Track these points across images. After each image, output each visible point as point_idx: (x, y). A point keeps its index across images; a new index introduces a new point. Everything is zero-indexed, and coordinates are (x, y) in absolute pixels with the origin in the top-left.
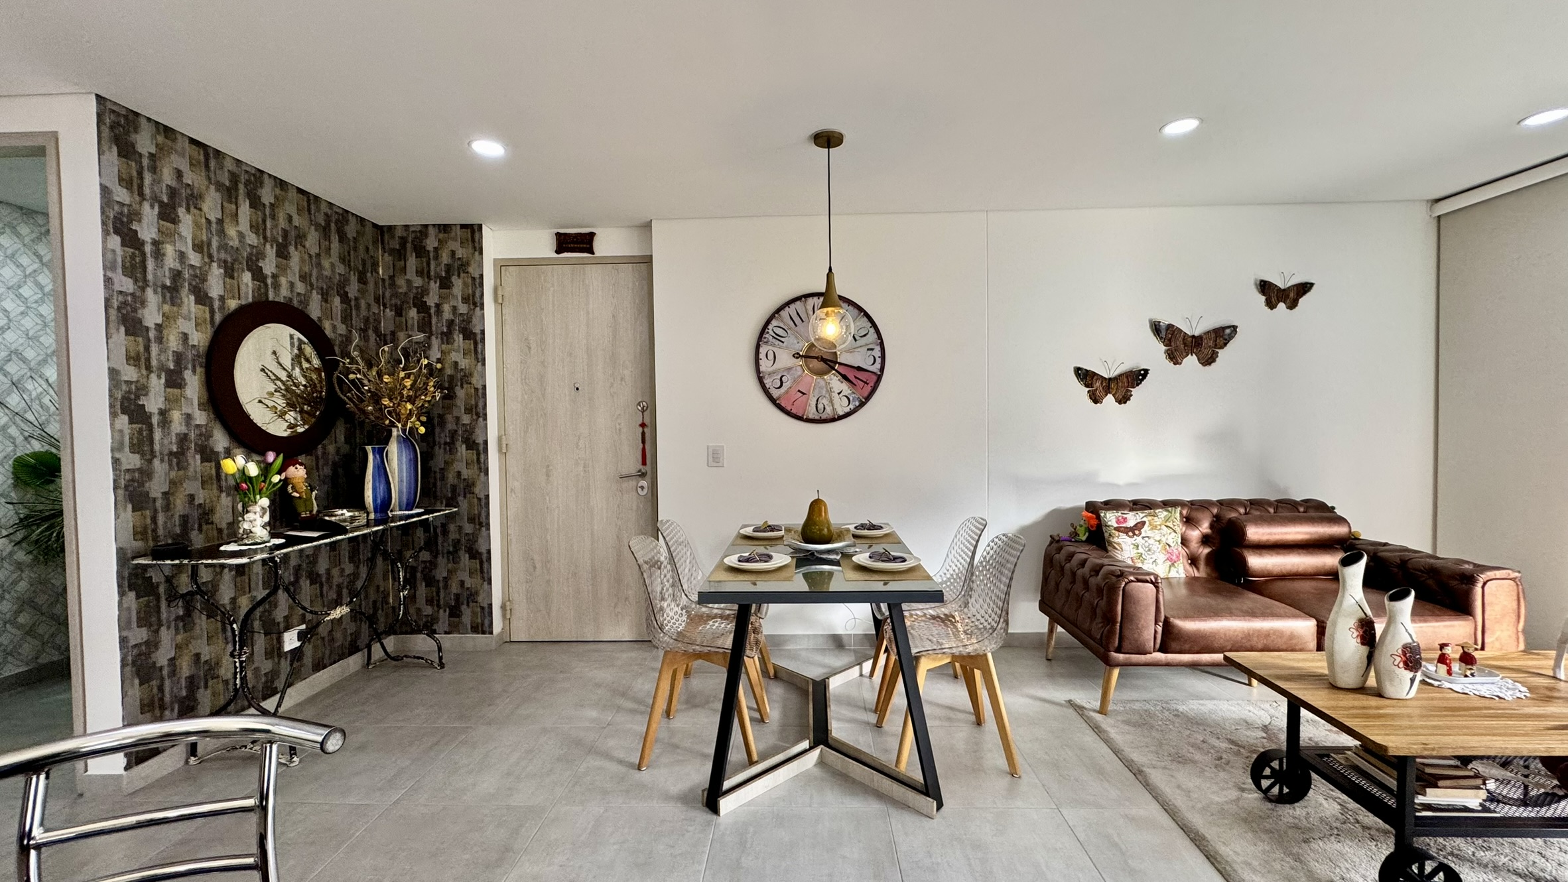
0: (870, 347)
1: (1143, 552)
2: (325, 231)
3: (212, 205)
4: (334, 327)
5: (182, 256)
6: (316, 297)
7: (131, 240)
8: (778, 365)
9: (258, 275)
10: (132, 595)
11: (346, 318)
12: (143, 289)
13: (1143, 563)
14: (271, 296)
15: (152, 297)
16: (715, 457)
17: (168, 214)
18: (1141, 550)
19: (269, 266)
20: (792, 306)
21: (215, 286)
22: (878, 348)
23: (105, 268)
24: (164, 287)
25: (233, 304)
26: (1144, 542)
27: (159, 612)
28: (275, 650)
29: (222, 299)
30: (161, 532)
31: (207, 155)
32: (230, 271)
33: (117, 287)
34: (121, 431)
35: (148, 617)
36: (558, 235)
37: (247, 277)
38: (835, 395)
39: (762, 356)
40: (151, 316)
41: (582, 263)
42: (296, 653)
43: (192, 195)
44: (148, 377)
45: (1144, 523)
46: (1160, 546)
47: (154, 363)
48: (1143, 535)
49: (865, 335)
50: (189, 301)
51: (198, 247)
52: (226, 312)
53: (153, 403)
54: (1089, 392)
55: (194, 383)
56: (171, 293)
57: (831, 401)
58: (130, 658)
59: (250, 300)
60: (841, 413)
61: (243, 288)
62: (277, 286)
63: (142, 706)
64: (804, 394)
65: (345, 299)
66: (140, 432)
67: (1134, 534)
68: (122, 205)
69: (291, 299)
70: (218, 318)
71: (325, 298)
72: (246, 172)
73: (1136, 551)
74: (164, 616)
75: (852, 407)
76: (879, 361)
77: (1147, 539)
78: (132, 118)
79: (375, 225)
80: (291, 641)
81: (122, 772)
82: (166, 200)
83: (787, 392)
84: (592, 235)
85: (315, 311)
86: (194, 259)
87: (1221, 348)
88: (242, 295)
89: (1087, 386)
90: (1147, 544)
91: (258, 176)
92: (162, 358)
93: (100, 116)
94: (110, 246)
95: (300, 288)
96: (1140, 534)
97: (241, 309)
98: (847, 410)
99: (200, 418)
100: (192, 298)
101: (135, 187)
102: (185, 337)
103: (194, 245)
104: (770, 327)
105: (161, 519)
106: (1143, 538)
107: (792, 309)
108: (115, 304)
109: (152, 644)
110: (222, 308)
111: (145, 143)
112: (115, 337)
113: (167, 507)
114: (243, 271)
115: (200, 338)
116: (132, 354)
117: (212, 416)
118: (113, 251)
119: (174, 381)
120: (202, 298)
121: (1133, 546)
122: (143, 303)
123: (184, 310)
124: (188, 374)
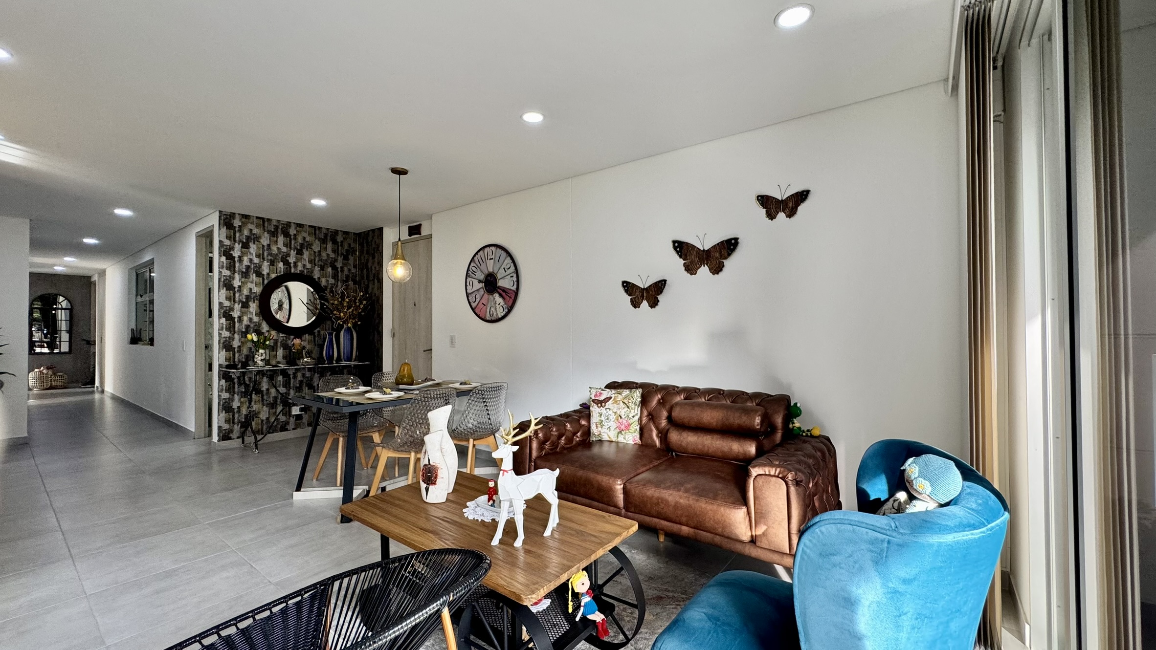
0: (511, 275)
1: (604, 420)
2: (323, 241)
3: (265, 240)
4: (327, 281)
5: (251, 260)
6: (317, 269)
7: (230, 257)
8: (474, 289)
9: (286, 263)
10: (224, 381)
11: (335, 276)
12: (234, 274)
13: (602, 428)
14: (293, 270)
15: (237, 276)
16: (452, 341)
17: (245, 246)
18: (603, 418)
19: (292, 260)
20: (479, 254)
21: (265, 270)
22: (515, 276)
23: (219, 268)
24: (243, 272)
25: (273, 276)
26: (605, 412)
27: (234, 388)
28: (288, 413)
29: (268, 274)
30: (236, 360)
31: (263, 222)
32: (272, 263)
33: (223, 274)
34: (222, 324)
35: (230, 390)
36: (410, 227)
37: (281, 265)
38: (497, 305)
39: (468, 284)
40: (236, 283)
41: (417, 240)
42: (298, 417)
43: (257, 237)
44: (234, 305)
45: (611, 398)
46: (615, 417)
47: (237, 299)
48: (607, 407)
49: (509, 268)
50: (253, 277)
51: (258, 256)
52: (270, 279)
53: (236, 314)
54: (631, 299)
55: (254, 307)
56: (245, 274)
57: (496, 309)
58: (222, 403)
59: (282, 273)
60: (500, 317)
61: (279, 269)
62: (296, 265)
63: (225, 421)
64: (485, 305)
65: (334, 268)
66: (230, 324)
67: (601, 406)
68: (227, 245)
69: (303, 271)
70: (266, 282)
71: (322, 268)
72: (282, 224)
73: (599, 418)
74: (236, 390)
75: (504, 312)
76: (516, 283)
77: (608, 410)
78: (232, 215)
79: (354, 233)
80: (295, 411)
81: (216, 441)
82: (244, 241)
83: (478, 305)
84: (420, 225)
85: (316, 275)
86: (256, 260)
87: (726, 258)
88: (278, 271)
89: (629, 295)
90: (607, 414)
91: (289, 224)
92: (241, 298)
93: (220, 217)
94: (222, 260)
95: (309, 266)
96: (605, 406)
97: (277, 277)
98: (502, 314)
99: (256, 319)
100: (254, 275)
101: (232, 239)
102: (251, 289)
103: (256, 256)
104: (470, 267)
105: (237, 355)
106: (606, 409)
107: (478, 256)
108: (222, 280)
109: (231, 400)
110: (268, 278)
111: (237, 223)
112: (222, 291)
113: (239, 351)
114: (279, 262)
115: (257, 290)
116: (228, 297)
117: (261, 318)
118: (223, 262)
119: (245, 305)
120: (259, 274)
121: (598, 414)
122: (234, 278)
123: (251, 280)
124: (251, 304)
